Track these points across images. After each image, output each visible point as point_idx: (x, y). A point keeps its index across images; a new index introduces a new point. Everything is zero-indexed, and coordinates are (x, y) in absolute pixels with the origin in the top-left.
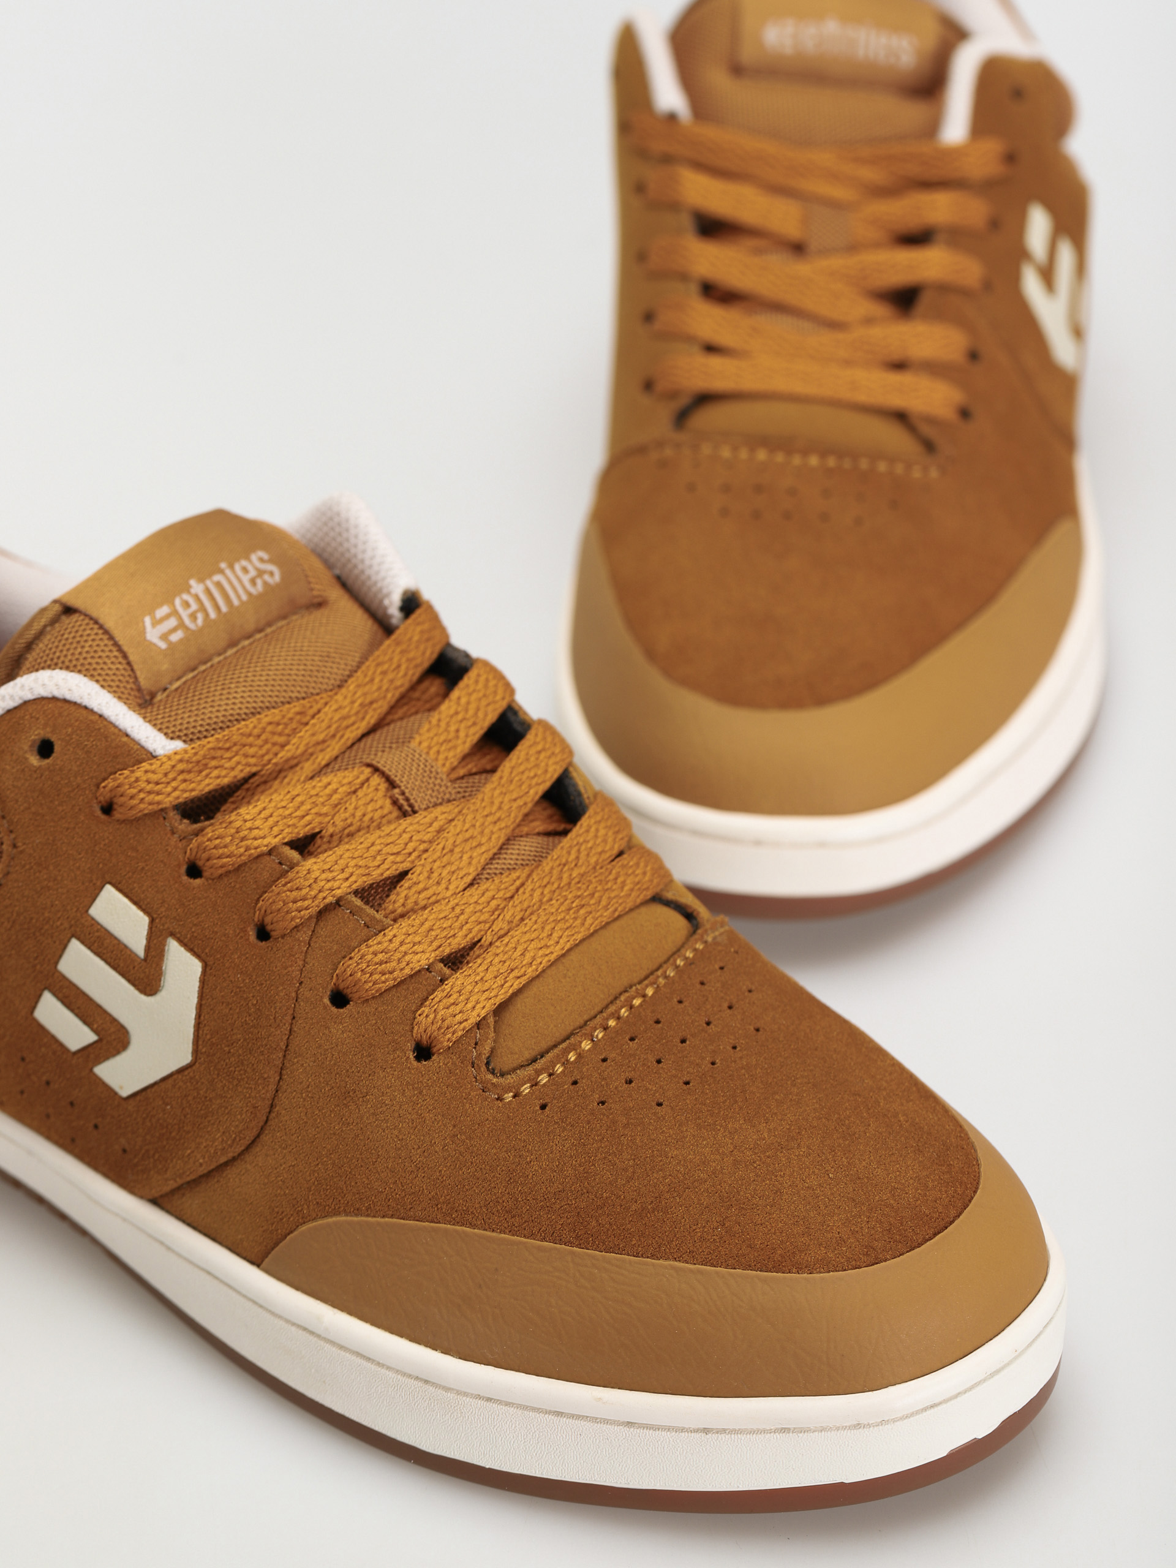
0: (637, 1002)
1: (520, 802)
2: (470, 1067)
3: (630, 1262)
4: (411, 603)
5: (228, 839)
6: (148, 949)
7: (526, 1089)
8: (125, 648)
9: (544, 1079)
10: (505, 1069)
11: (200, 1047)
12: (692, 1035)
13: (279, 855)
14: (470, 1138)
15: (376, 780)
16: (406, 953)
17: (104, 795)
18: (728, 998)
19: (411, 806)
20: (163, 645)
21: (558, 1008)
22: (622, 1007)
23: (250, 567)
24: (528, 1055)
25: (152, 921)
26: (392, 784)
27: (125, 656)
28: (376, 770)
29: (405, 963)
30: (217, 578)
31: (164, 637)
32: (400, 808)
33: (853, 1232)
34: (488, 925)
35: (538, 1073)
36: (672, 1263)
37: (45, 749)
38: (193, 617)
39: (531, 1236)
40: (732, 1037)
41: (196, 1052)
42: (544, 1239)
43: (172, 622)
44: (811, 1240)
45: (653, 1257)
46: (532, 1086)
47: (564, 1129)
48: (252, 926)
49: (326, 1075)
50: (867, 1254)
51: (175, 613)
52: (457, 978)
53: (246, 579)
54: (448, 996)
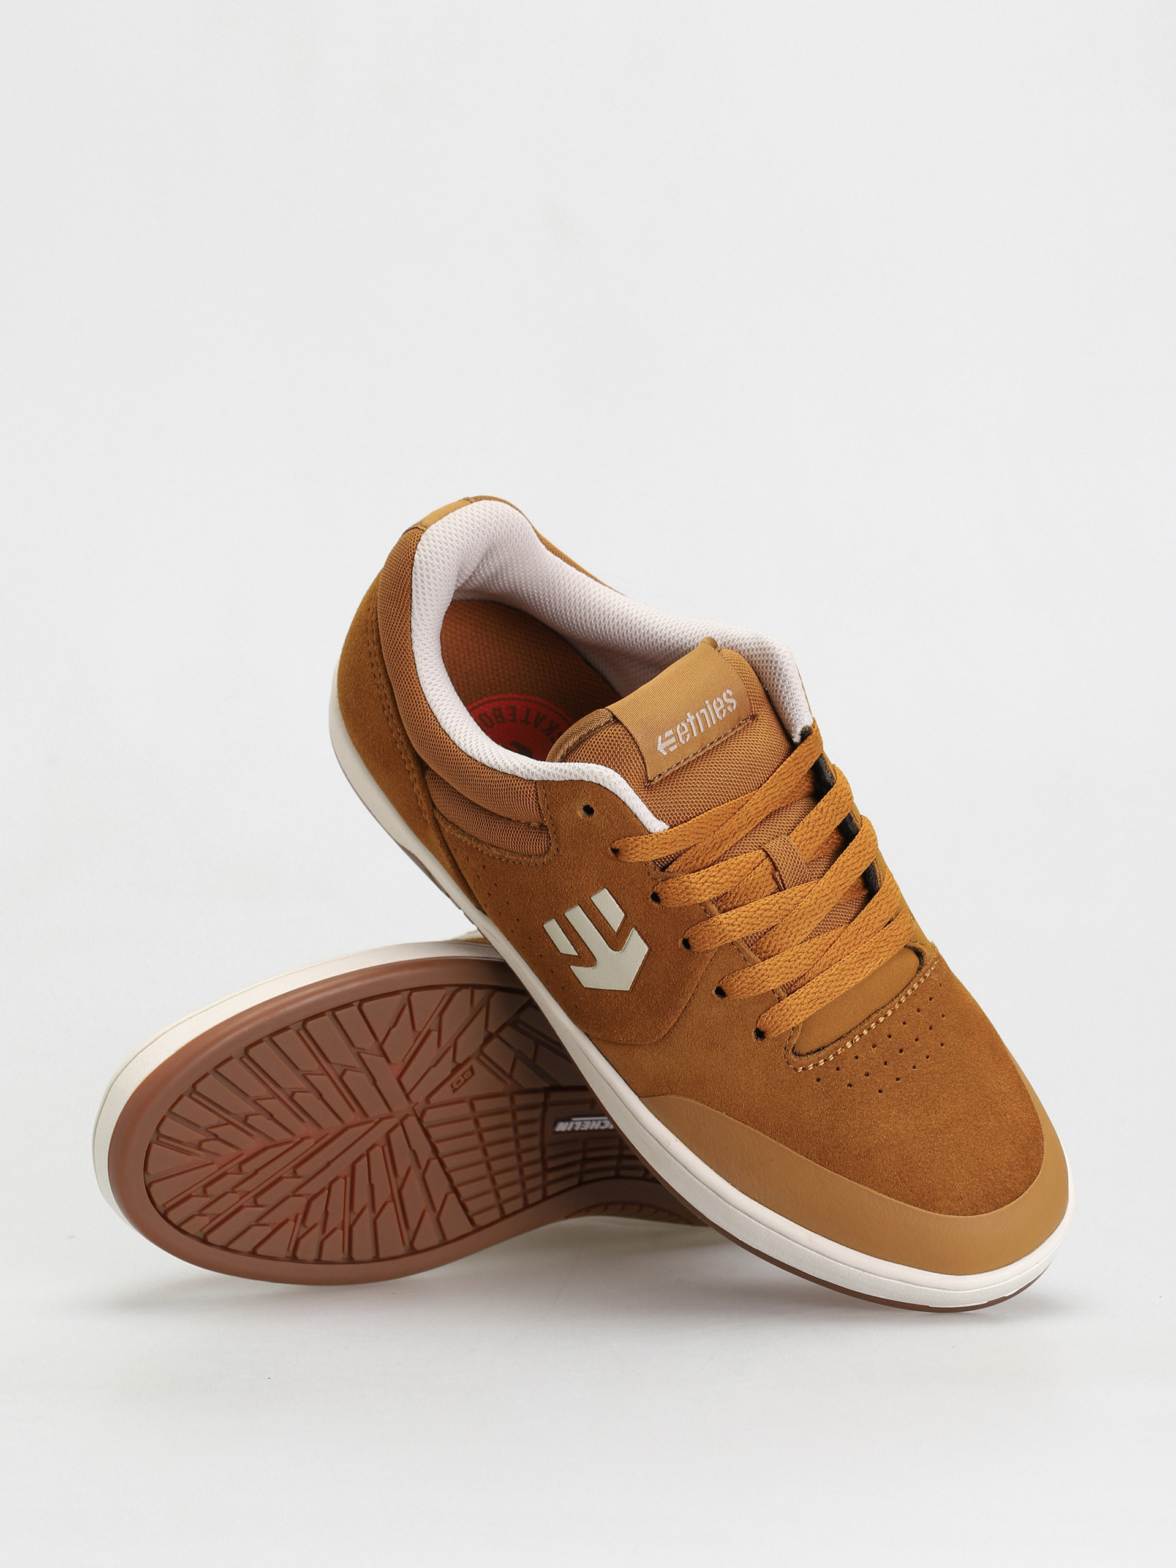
0: (881, 1019)
1: (843, 887)
2: (783, 1050)
3: (846, 1181)
4: (806, 734)
5: (680, 891)
6: (620, 930)
7: (811, 1067)
8: (644, 754)
9: (822, 1062)
10: (801, 1052)
11: (636, 987)
12: (906, 1048)
13: (705, 906)
14: (775, 1088)
15: (767, 862)
16: (764, 981)
17: (616, 845)
18: (930, 1022)
19: (784, 885)
20: (665, 753)
21: (838, 1022)
22: (872, 1023)
23: (721, 702)
24: (816, 1046)
25: (626, 917)
26: (776, 869)
27: (643, 759)
28: (768, 856)
29: (761, 987)
30: (703, 711)
31: (667, 749)
32: (779, 886)
33: (968, 1194)
34: (811, 967)
35: (819, 1059)
36: (867, 1188)
37: (589, 810)
38: (685, 736)
39: (796, 1150)
40: (928, 1051)
41: (633, 987)
42: (802, 1154)
43: (673, 740)
44: (944, 1194)
45: (858, 1182)
46: (814, 1065)
47: (827, 1098)
48: (682, 939)
49: (704, 1031)
50: (972, 1209)
51: (676, 735)
52: (788, 1000)
53: (717, 711)
54: (781, 1010)
